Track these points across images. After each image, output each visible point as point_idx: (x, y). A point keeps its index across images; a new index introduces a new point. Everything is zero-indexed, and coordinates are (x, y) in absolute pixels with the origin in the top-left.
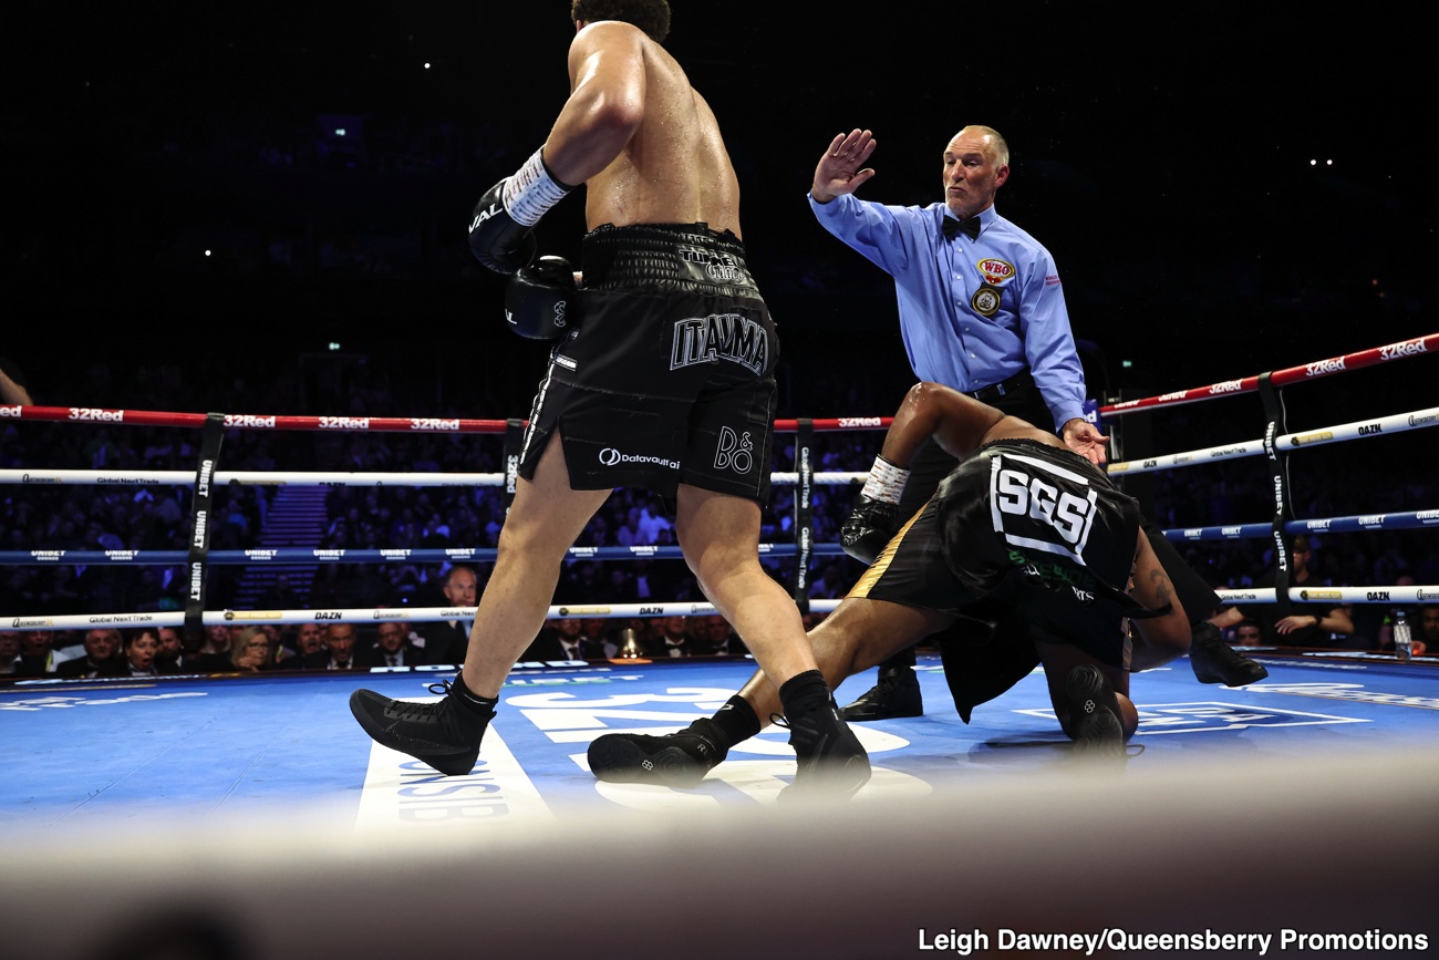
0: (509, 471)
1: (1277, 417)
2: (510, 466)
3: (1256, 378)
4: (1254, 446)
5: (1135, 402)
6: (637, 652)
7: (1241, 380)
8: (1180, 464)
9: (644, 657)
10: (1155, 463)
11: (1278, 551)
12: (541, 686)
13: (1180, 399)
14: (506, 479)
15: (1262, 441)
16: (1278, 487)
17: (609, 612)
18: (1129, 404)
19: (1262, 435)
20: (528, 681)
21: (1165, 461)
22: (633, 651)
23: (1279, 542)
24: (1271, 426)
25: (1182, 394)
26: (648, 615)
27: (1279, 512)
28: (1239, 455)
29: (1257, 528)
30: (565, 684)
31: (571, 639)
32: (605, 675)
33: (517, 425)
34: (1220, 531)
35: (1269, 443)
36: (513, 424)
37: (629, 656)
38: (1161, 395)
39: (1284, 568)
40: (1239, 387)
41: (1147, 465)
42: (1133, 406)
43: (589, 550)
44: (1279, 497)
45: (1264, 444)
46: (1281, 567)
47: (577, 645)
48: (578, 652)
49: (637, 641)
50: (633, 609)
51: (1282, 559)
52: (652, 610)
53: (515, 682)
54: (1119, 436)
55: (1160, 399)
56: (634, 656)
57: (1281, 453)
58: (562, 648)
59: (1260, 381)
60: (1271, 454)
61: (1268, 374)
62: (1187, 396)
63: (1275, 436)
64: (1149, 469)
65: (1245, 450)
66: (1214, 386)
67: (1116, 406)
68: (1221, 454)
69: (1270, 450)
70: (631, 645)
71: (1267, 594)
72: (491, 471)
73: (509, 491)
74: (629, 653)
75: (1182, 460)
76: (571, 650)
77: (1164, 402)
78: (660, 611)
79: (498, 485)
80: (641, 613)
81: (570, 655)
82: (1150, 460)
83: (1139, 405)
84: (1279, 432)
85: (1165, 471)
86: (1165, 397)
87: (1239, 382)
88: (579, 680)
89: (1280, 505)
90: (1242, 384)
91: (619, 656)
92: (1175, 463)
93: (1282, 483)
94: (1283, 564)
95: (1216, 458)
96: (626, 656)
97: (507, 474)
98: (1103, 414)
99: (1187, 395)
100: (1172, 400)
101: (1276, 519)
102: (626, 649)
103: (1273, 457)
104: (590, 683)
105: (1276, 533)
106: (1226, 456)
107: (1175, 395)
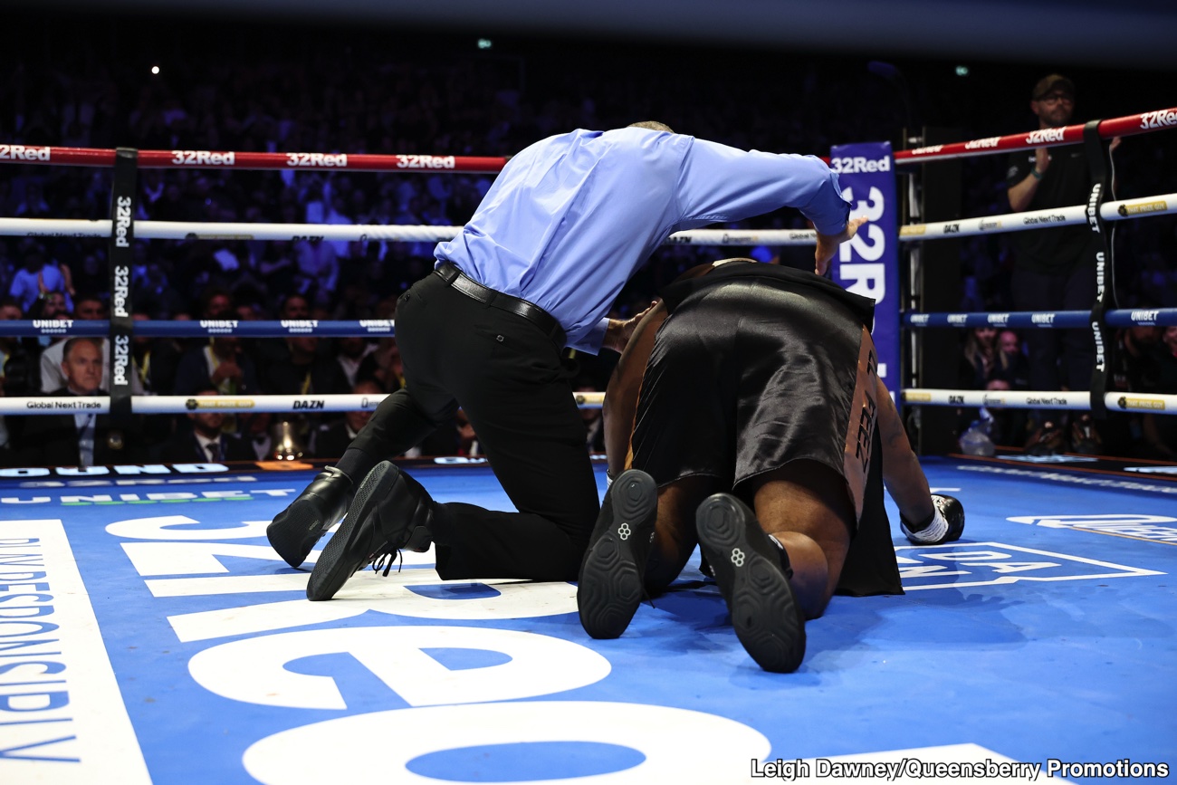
0: (119, 218)
1: (1103, 178)
2: (120, 210)
3: (1081, 127)
4: (1074, 213)
5: (938, 148)
6: (295, 453)
7: (1064, 129)
8: (987, 230)
9: (303, 460)
10: (957, 227)
11: (1096, 346)
12: (159, 503)
13: (991, 148)
14: (114, 227)
15: (1084, 207)
16: (1101, 266)
17: (252, 406)
18: (930, 149)
19: (1085, 201)
20: (143, 497)
21: (969, 225)
22: (289, 451)
23: (1098, 335)
24: (1096, 189)
25: (993, 141)
26: (304, 410)
27: (1100, 298)
28: (1058, 223)
29: (1074, 317)
30: (191, 501)
31: (210, 433)
32: (245, 487)
33: (129, 156)
34: (1030, 318)
35: (1092, 210)
36: (123, 155)
37: (284, 459)
38: (968, 140)
39: (1101, 367)
40: (1061, 138)
41: (948, 230)
42: (934, 153)
43: (227, 324)
44: (1100, 279)
45: (1087, 212)
46: (1099, 367)
47: (217, 441)
48: (219, 449)
49: (295, 439)
50: (284, 402)
51: (1100, 357)
52: (310, 404)
53: (125, 497)
54: (919, 188)
55: (968, 146)
56: (291, 458)
57: (1106, 224)
58: (197, 444)
59: (1087, 132)
60: (1094, 225)
61: (1096, 122)
62: (1000, 145)
63: (1101, 201)
64: (950, 234)
65: (1063, 218)
66: (1032, 134)
67: (914, 152)
68: (1036, 221)
69: (1093, 219)
70: (288, 443)
71: (1080, 398)
72: (94, 218)
73: (119, 244)
74: (285, 454)
75: (990, 225)
76: (209, 447)
77: (971, 150)
78: (321, 405)
79: (103, 236)
80: (295, 407)
81: (209, 455)
82: (951, 224)
83: (942, 152)
84: (1106, 197)
85: (969, 239)
86: (973, 144)
87: (1062, 130)
88: (211, 495)
89: (1101, 289)
90: (1065, 134)
91: (271, 457)
92: (982, 228)
93: (1105, 261)
94: (1101, 363)
95: (1030, 226)
96: (280, 457)
97: (115, 222)
98: (899, 161)
99: (999, 143)
100: (981, 149)
101: (1095, 307)
102: (280, 448)
103: (1096, 229)
104: (223, 501)
105: (1095, 324)
106: (1041, 224)
107: (985, 143)
